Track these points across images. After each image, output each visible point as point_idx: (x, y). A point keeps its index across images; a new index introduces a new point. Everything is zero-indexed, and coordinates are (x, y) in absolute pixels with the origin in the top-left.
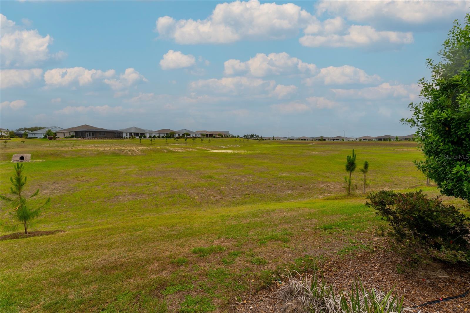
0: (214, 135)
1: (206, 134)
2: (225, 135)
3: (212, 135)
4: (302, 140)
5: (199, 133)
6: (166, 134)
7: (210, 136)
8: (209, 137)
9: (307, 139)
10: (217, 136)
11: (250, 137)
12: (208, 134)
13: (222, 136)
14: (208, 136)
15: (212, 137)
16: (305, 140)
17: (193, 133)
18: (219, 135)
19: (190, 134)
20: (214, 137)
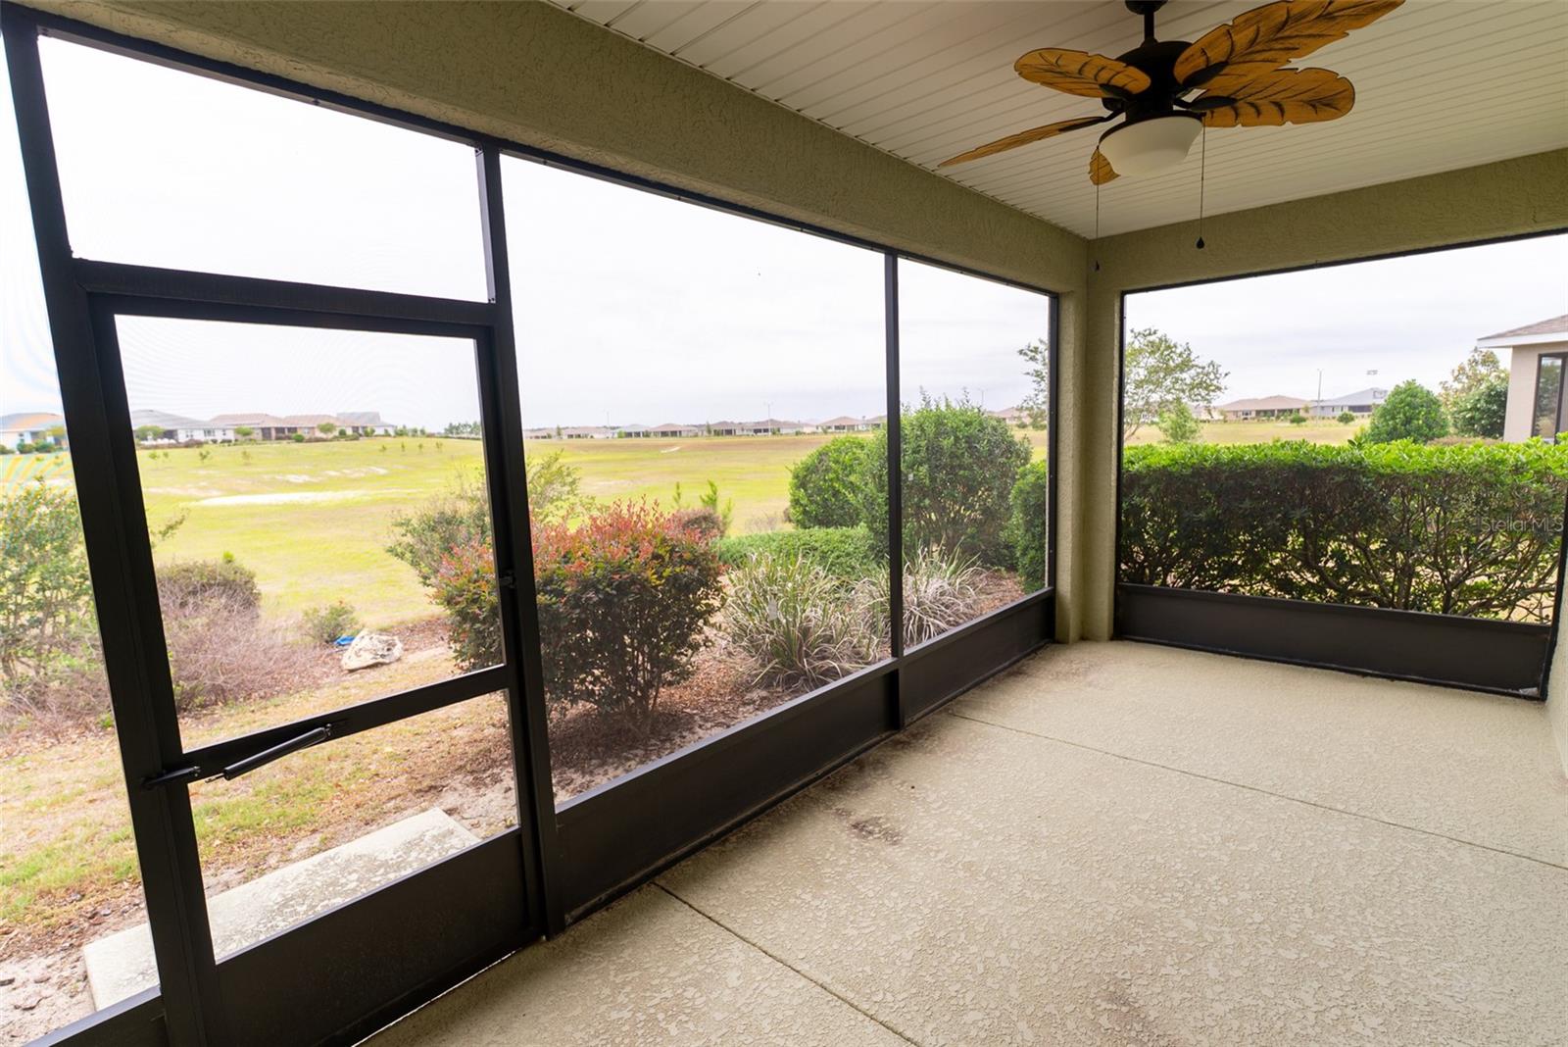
0: (299, 432)
1: (263, 429)
2: (356, 429)
3: (290, 429)
4: (664, 434)
5: (222, 425)
6: (34, 434)
7: (281, 435)
8: (278, 438)
9: (680, 432)
10: (319, 434)
11: (471, 432)
12: (269, 429)
13: (342, 433)
14: (270, 434)
15: (289, 438)
16: (674, 434)
17: (192, 425)
18: (327, 429)
19: (176, 431)
20: (300, 440)
